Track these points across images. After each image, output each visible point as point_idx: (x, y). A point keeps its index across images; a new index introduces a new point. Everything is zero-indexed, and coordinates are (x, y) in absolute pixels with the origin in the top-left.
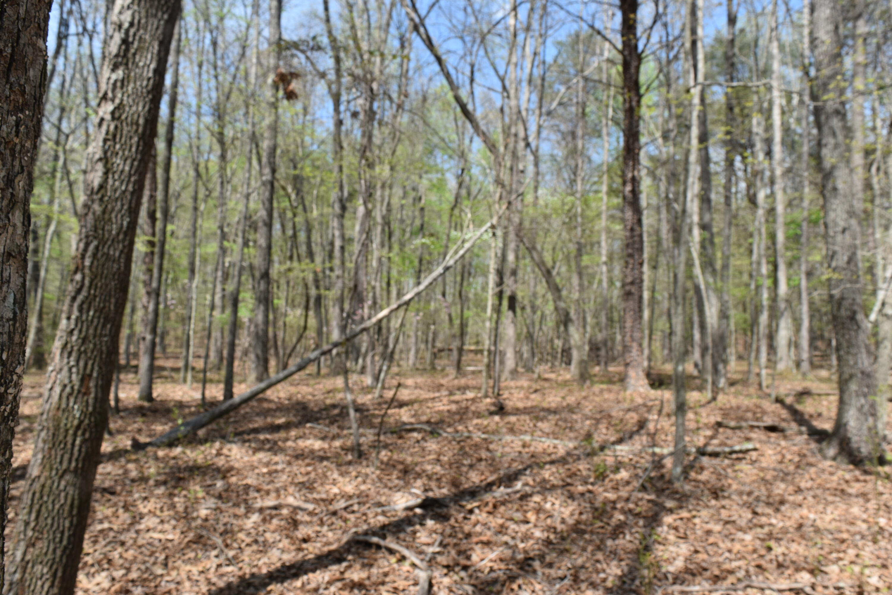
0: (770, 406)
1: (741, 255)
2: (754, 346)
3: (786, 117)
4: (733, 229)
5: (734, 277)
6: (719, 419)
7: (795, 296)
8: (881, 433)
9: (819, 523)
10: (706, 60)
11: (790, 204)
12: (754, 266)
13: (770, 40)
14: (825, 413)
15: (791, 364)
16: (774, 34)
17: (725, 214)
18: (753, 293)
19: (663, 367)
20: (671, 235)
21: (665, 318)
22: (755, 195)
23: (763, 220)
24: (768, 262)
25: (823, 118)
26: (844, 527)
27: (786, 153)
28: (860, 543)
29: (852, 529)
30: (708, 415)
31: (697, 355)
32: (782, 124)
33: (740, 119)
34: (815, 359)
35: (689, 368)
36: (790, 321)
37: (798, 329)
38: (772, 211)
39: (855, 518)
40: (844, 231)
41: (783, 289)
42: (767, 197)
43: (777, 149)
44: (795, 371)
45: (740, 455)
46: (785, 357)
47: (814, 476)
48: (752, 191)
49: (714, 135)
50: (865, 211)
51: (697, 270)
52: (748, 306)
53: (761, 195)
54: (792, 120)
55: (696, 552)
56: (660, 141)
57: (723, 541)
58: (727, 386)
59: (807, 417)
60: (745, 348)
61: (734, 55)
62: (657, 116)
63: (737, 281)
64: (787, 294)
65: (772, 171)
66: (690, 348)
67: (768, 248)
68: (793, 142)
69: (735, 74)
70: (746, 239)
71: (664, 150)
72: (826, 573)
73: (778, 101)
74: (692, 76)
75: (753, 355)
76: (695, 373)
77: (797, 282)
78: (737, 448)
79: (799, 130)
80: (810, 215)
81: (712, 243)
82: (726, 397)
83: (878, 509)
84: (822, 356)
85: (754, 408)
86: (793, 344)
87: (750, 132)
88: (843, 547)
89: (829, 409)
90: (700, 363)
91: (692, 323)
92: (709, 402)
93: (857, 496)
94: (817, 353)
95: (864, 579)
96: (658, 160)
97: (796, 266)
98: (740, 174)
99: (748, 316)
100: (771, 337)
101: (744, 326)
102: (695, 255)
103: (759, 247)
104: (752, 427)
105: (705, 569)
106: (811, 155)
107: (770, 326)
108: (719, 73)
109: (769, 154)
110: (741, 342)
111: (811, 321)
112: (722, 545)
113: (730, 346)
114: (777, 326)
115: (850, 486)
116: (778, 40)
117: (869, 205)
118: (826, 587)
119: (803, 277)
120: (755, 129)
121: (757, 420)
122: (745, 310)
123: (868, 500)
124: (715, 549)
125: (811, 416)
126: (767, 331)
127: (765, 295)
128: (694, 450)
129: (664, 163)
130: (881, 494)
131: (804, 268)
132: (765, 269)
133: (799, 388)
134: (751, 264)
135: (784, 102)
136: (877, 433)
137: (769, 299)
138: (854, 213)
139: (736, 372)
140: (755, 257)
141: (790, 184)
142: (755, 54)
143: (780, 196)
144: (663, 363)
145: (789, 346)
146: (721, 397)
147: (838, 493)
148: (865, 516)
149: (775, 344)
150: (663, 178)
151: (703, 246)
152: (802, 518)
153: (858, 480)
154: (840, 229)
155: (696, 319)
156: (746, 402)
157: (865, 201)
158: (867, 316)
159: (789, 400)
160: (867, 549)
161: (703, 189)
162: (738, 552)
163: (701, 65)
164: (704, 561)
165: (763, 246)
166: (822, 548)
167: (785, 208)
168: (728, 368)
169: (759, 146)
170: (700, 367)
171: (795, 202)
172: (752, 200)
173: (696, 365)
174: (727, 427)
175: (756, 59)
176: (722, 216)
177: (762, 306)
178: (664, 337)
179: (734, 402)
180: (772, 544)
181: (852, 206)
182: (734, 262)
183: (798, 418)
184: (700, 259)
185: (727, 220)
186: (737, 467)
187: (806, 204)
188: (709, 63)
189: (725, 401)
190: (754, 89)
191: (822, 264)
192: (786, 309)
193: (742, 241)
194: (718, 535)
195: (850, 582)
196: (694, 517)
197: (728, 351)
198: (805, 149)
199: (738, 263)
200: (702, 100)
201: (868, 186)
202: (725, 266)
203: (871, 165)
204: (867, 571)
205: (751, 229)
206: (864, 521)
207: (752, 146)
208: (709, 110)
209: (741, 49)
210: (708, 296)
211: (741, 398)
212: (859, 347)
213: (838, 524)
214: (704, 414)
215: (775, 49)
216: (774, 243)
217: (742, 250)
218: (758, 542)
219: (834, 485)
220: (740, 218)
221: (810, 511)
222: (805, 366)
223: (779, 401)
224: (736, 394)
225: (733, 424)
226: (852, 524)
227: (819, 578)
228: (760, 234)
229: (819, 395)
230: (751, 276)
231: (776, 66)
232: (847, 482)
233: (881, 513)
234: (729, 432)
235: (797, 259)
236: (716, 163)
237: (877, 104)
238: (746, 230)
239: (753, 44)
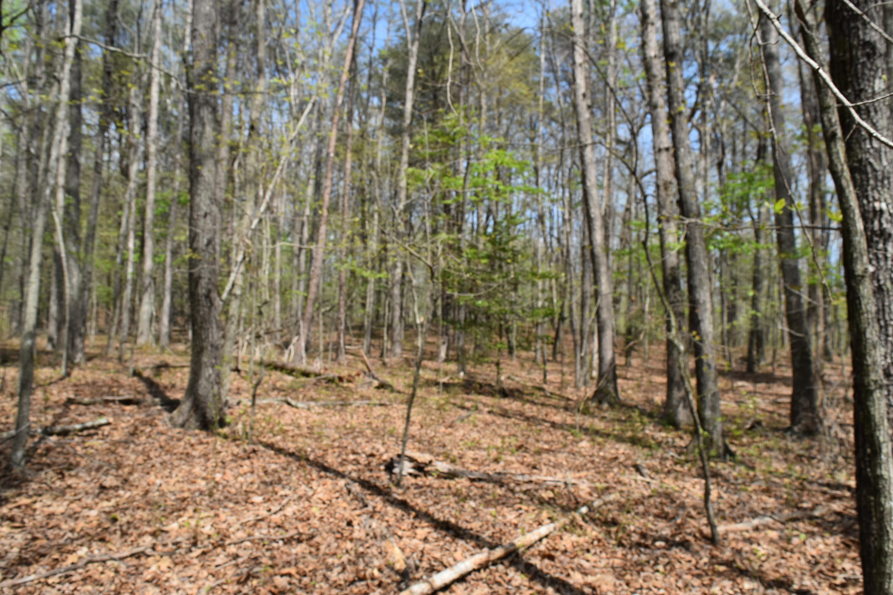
0: (125, 379)
1: (109, 226)
2: (116, 320)
3: (163, 97)
4: (102, 198)
5: (100, 248)
6: (72, 396)
7: (159, 271)
8: (224, 399)
9: (164, 487)
10: (85, 13)
11: (161, 183)
12: (121, 239)
13: (154, 17)
14: (178, 384)
15: (151, 338)
16: (158, 11)
17: (94, 181)
18: (119, 267)
19: (9, 342)
20: (29, 195)
21: (16, 286)
22: (127, 167)
23: (134, 193)
24: (136, 237)
25: (196, 106)
26: (186, 486)
27: (161, 133)
28: (198, 499)
29: (193, 487)
30: (59, 392)
31: (52, 328)
32: (160, 103)
33: (117, 86)
34: (174, 333)
35: (42, 342)
36: (153, 296)
37: (160, 305)
38: (143, 187)
39: (197, 477)
40: (205, 215)
41: (148, 264)
42: (140, 171)
43: (153, 126)
44: (154, 345)
45: (92, 431)
46: (146, 332)
47: (163, 444)
48: (125, 163)
49: (87, 95)
50: (226, 201)
51: (59, 237)
52: (113, 278)
53: (135, 168)
54: (169, 101)
55: (35, 539)
56: (24, 85)
57: (66, 522)
58: (83, 361)
59: (161, 389)
60: (107, 322)
61: (116, 18)
62: (23, 57)
63: (103, 252)
64: (152, 270)
65: (147, 146)
66: (45, 321)
67: (138, 223)
68: (169, 123)
69: (115, 38)
70: (115, 212)
71: (29, 97)
72: (167, 532)
73: (157, 79)
74: (68, 25)
75: (114, 329)
76: (49, 348)
77: (162, 259)
78: (89, 424)
79: (175, 113)
80: (179, 196)
81: (78, 211)
82: (82, 372)
83: (216, 466)
84: (180, 331)
85: (110, 383)
86: (156, 319)
87: (127, 103)
88: (184, 505)
89: (182, 380)
90: (55, 337)
91: (49, 293)
92: (62, 379)
93: (199, 457)
94: (177, 328)
95: (199, 529)
96: (20, 108)
97: (162, 244)
98: (114, 143)
99: (111, 290)
100: (133, 311)
101: (106, 299)
102: (57, 220)
103: (128, 222)
104: (107, 402)
105: (43, 555)
106: (184, 138)
107: (133, 300)
108: (99, 32)
109: (145, 128)
110: (103, 316)
111: (172, 298)
112: (64, 526)
113: (90, 319)
114: (141, 300)
115: (194, 450)
116: (162, 19)
117: (230, 196)
118: (165, 545)
119: (169, 254)
120: (133, 101)
121: (113, 394)
122: (109, 283)
123: (208, 460)
124: (56, 531)
125: (166, 387)
126: (129, 305)
127: (130, 269)
128: (39, 430)
129: (28, 112)
130: (219, 452)
131: (169, 247)
132: (131, 244)
133: (157, 362)
134: (118, 237)
135: (163, 81)
136: (220, 399)
137: (133, 273)
138: (215, 200)
139: (94, 347)
140: (123, 230)
141: (163, 163)
142: (138, 25)
143: (152, 172)
144: (10, 337)
145: (151, 321)
146: (76, 373)
147: (183, 456)
148: (204, 474)
149: (136, 318)
150: (25, 129)
151: (67, 211)
152: (149, 485)
153: (201, 443)
154: (202, 213)
155: (54, 289)
156: (102, 376)
157: (227, 191)
158: (220, 295)
159: (147, 373)
160: (204, 503)
161: (71, 150)
162: (82, 530)
163: (78, 16)
164: (42, 547)
165: (132, 220)
166: (164, 510)
167: (156, 186)
168: (87, 342)
169: (135, 118)
170: (55, 341)
171: (166, 182)
172: (125, 172)
173: (50, 340)
174: (80, 403)
175: (139, 31)
176: (91, 183)
177: (126, 281)
178: (14, 308)
179: (90, 377)
180: (118, 515)
181: (214, 194)
182: (101, 233)
183: (154, 389)
184: (63, 226)
185: (96, 189)
186: (87, 444)
187: (177, 184)
188: (88, 18)
189: (80, 377)
190: (135, 60)
191: (185, 243)
192: (150, 284)
193: (111, 212)
194: (60, 517)
195: (186, 535)
196: (35, 502)
197: (88, 324)
198: (179, 133)
199: (105, 234)
200: (77, 55)
201: (231, 178)
202: (91, 236)
203: (234, 160)
204: (202, 523)
205: (121, 201)
206: (204, 478)
207: (127, 116)
208: (85, 68)
209: (123, 16)
210: (69, 266)
211: (99, 372)
212: (210, 323)
213: (181, 485)
214: (55, 392)
215: (158, 25)
216: (143, 219)
217: (110, 221)
218: (104, 516)
219: (181, 450)
220: (111, 188)
221: (156, 477)
222: (164, 340)
223: (136, 374)
224: (93, 369)
225: (87, 400)
226: (194, 482)
227: (160, 538)
228: (130, 208)
229: (175, 367)
230: (117, 249)
231: (158, 44)
232: (192, 445)
233: (218, 469)
234: (82, 408)
235: (164, 236)
236: (88, 125)
237: (243, 107)
238: (116, 201)
239: (136, 14)
